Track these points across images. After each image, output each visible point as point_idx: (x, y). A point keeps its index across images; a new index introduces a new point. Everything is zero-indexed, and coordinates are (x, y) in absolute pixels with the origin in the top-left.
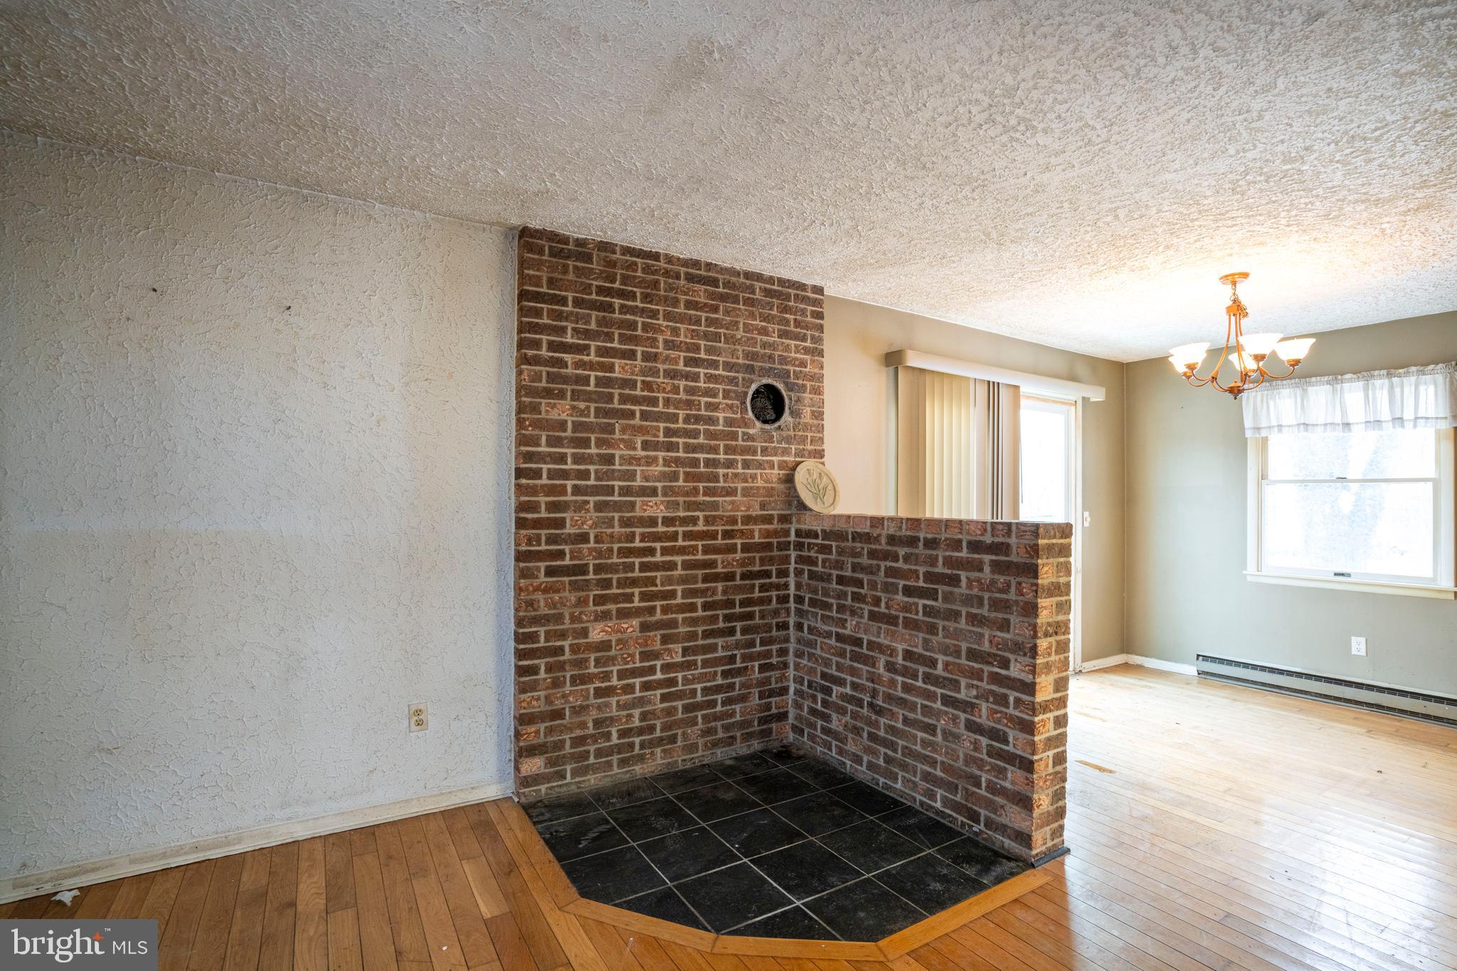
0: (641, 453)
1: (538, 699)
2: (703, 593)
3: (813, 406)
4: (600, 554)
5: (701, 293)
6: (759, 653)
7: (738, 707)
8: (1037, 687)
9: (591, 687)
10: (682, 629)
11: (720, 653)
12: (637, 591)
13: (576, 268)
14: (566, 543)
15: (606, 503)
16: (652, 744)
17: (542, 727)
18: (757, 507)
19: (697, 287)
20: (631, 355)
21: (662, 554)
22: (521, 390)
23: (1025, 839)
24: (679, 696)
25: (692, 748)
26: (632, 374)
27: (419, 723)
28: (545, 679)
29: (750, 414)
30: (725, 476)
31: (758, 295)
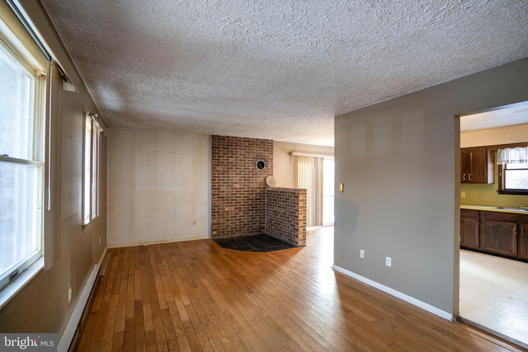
0: (234, 175)
1: (216, 221)
2: (247, 202)
3: (271, 165)
4: (227, 194)
5: (246, 144)
6: (259, 215)
7: (254, 225)
8: (299, 217)
9: (225, 219)
10: (243, 209)
11: (250, 214)
12: (234, 202)
13: (222, 141)
14: (221, 192)
15: (228, 185)
16: (237, 231)
17: (216, 226)
18: (258, 186)
19: (246, 143)
20: (233, 157)
21: (239, 195)
22: (212, 165)
23: (297, 243)
24: (242, 222)
25: (245, 232)
26: (233, 161)
27: (195, 224)
28: (217, 217)
29: (257, 167)
30: (252, 179)
31: (259, 143)
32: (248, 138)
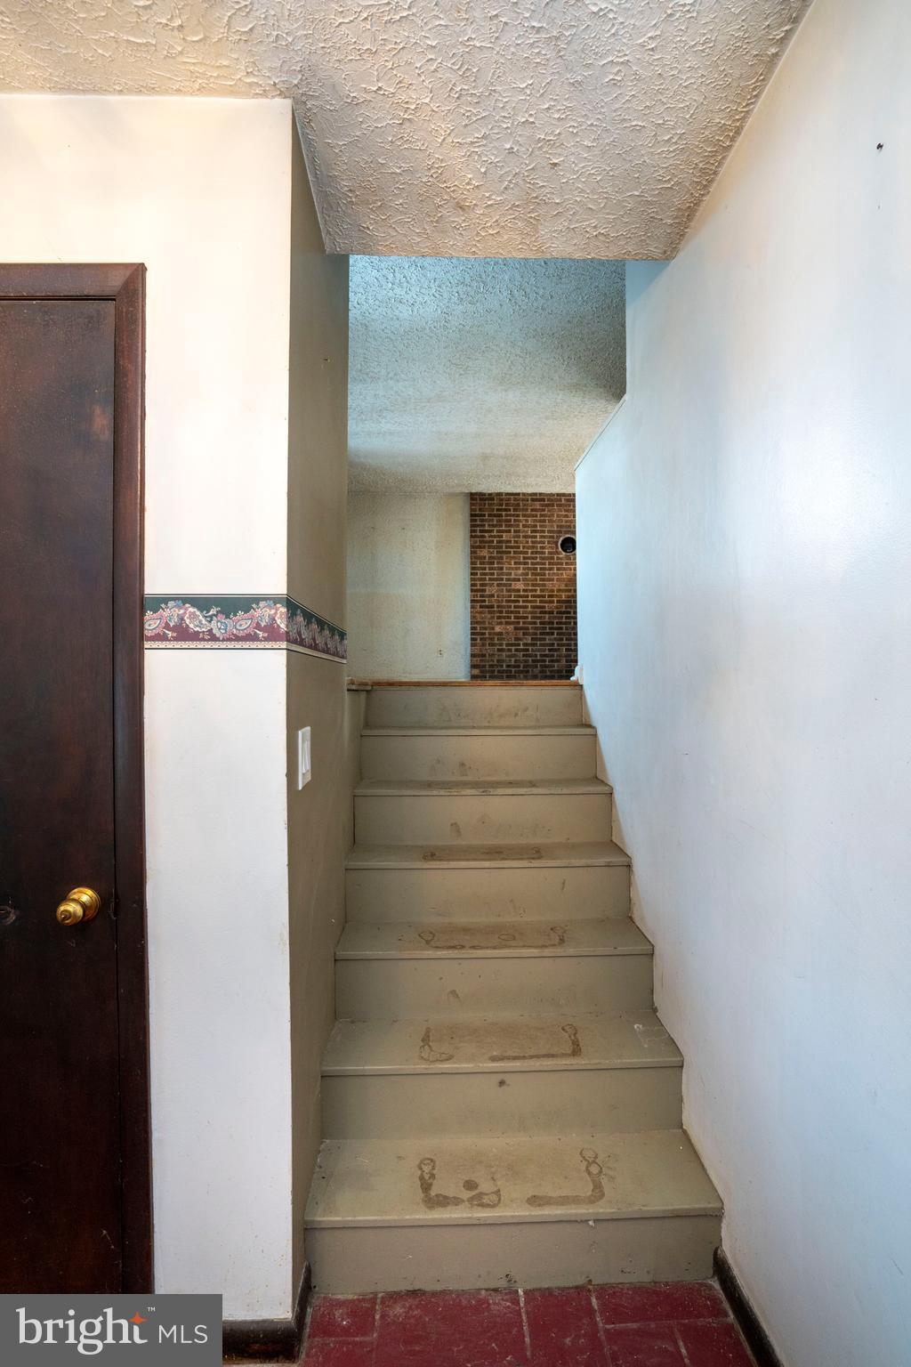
0: (514, 566)
1: (478, 649)
2: (540, 618)
4: (499, 601)
5: (537, 505)
7: (556, 664)
9: (496, 648)
10: (531, 631)
11: (547, 642)
12: (513, 616)
13: (489, 503)
14: (487, 598)
15: (501, 584)
17: (479, 659)
18: (564, 586)
19: (536, 503)
20: (510, 531)
21: (523, 603)
22: (472, 547)
26: (510, 538)
27: (441, 654)
28: (481, 643)
29: (560, 549)
30: (549, 574)
31: (563, 502)
32: (541, 494)
